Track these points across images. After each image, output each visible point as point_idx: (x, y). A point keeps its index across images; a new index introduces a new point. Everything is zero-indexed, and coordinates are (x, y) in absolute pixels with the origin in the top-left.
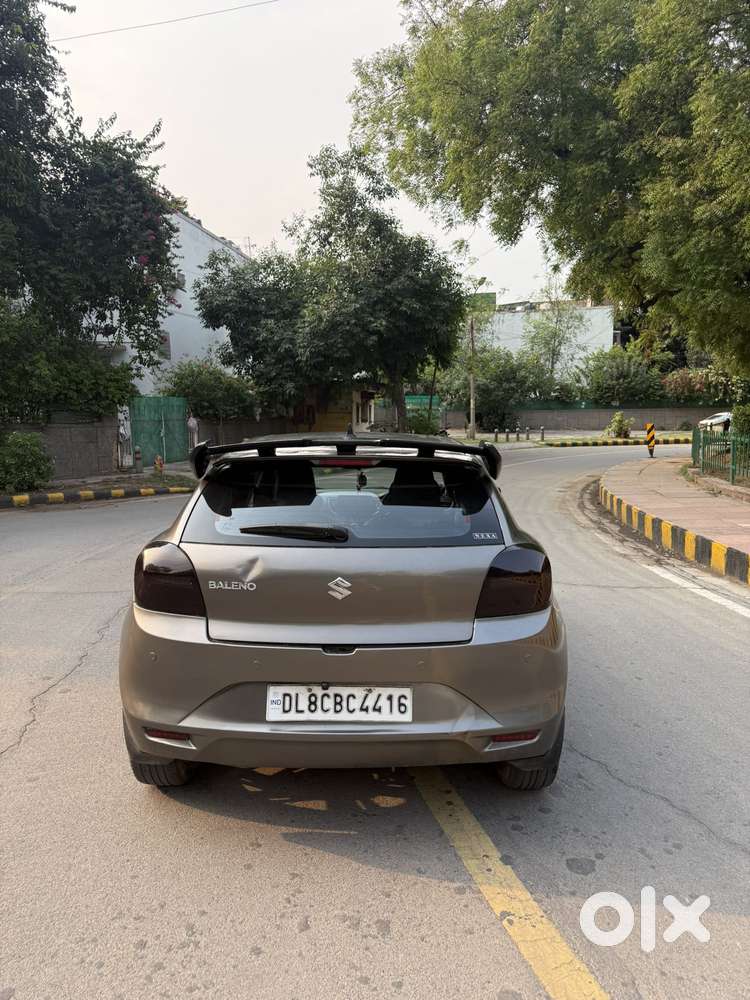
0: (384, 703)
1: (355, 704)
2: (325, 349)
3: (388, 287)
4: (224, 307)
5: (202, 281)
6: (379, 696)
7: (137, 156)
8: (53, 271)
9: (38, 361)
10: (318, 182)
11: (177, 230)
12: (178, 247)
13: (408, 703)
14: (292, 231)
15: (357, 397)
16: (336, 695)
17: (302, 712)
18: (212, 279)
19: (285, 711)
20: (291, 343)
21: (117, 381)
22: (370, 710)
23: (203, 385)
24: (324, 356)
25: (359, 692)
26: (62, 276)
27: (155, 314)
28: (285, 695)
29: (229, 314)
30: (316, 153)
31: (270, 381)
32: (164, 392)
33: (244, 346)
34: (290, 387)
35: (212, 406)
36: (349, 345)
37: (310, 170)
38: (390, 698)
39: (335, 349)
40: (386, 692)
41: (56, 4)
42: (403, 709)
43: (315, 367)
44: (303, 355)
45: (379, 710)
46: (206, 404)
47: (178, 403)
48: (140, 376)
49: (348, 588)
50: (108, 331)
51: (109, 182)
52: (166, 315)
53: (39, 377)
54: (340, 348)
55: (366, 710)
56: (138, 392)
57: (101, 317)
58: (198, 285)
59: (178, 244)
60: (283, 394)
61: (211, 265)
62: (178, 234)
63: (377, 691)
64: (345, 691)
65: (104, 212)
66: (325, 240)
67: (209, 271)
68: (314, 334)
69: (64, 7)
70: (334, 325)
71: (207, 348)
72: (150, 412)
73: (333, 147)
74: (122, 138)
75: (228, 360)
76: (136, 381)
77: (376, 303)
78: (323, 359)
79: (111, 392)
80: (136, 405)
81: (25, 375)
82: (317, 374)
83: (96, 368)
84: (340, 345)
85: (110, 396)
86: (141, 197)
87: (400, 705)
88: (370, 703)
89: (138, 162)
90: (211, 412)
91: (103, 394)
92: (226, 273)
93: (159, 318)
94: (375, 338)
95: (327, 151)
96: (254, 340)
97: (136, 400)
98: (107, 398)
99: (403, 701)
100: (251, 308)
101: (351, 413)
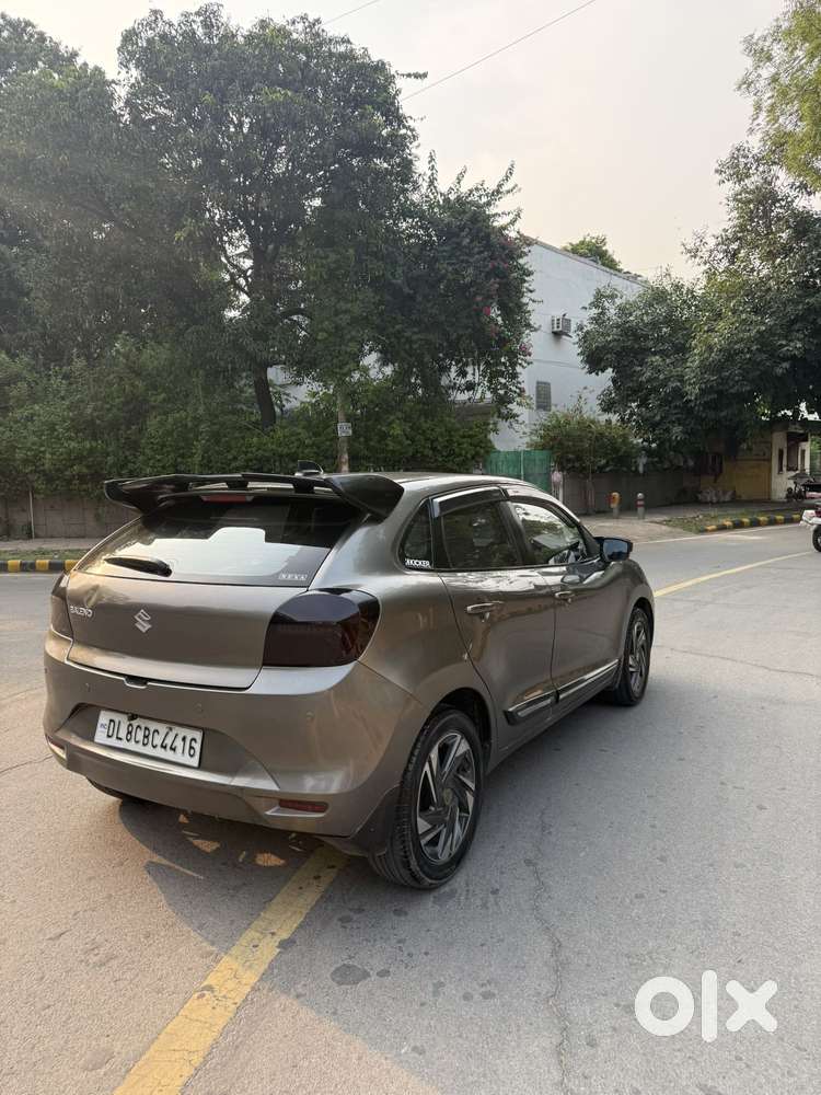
0: (179, 743)
1: (158, 740)
2: (718, 384)
3: (812, 300)
4: (604, 348)
5: (585, 323)
6: (177, 735)
7: (488, 204)
8: (408, 334)
9: (393, 421)
10: (731, 188)
11: (530, 274)
12: (531, 291)
13: (197, 746)
14: (694, 253)
15: (779, 440)
16: (146, 728)
17: (121, 739)
18: (596, 320)
19: (109, 736)
20: (679, 381)
21: (470, 436)
22: (168, 747)
23: (568, 435)
24: (717, 392)
25: (163, 728)
26: (415, 337)
27: (513, 365)
28: (111, 721)
29: (609, 356)
30: (725, 156)
31: (654, 426)
32: (532, 445)
33: (626, 391)
34: (677, 430)
35: (579, 458)
36: (750, 376)
37: (718, 177)
38: (184, 739)
39: (731, 383)
40: (182, 732)
41: (409, 75)
42: (192, 752)
43: (707, 405)
44: (692, 391)
45: (173, 749)
46: (570, 456)
47: (541, 457)
48: (496, 431)
49: (149, 622)
50: (470, 387)
51: (458, 236)
52: (525, 365)
53: (394, 438)
54: (737, 382)
55: (165, 747)
56: (493, 447)
57: (463, 374)
58: (580, 328)
59: (531, 288)
60: (670, 440)
61: (595, 305)
62: (532, 277)
63: (177, 730)
64: (153, 726)
65: (450, 269)
66: (734, 256)
67: (594, 312)
68: (705, 368)
69: (417, 76)
70: (730, 355)
71: (576, 395)
72: (508, 468)
73: (745, 145)
74: (477, 189)
75: (608, 407)
76: (492, 436)
77: (793, 322)
78: (718, 396)
79: (464, 449)
80: (494, 461)
81: (383, 436)
82: (712, 414)
83: (449, 425)
84: (737, 378)
85: (463, 452)
86: (488, 246)
87: (191, 748)
88: (168, 742)
89: (491, 211)
90: (577, 465)
91: (457, 450)
92: (612, 312)
93: (518, 369)
94: (786, 365)
95: (738, 150)
96: (637, 381)
97: (493, 455)
98: (461, 455)
99: (193, 744)
100: (636, 346)
101: (769, 460)
